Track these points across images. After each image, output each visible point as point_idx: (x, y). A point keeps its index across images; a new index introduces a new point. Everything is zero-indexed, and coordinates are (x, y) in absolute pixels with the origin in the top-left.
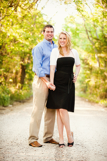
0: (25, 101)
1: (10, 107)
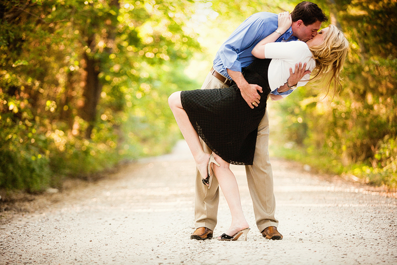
0: (101, 175)
1: (52, 194)
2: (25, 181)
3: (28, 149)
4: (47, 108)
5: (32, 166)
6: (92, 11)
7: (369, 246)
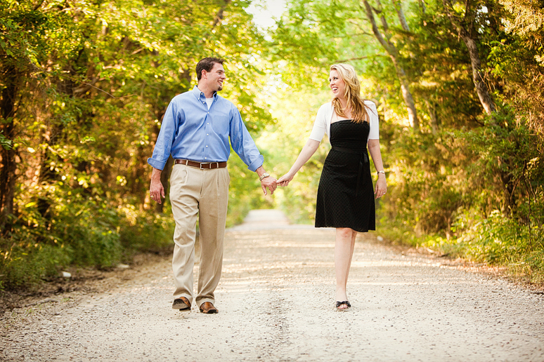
1: (122, 271)
2: (96, 258)
3: (98, 225)
4: (117, 183)
5: (102, 242)
6: (162, 84)
7: (457, 334)
